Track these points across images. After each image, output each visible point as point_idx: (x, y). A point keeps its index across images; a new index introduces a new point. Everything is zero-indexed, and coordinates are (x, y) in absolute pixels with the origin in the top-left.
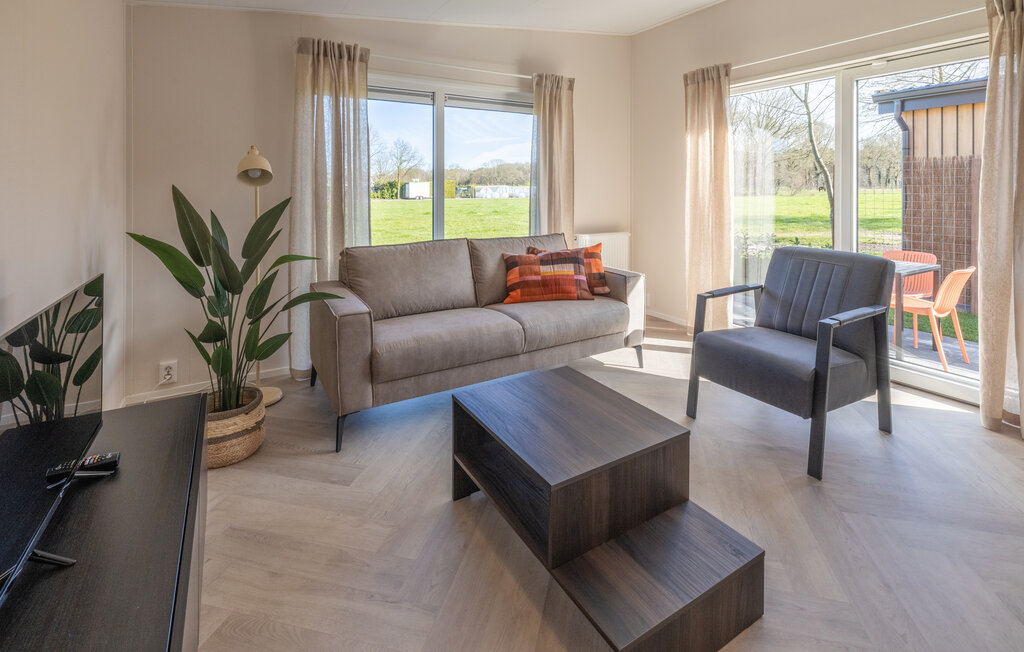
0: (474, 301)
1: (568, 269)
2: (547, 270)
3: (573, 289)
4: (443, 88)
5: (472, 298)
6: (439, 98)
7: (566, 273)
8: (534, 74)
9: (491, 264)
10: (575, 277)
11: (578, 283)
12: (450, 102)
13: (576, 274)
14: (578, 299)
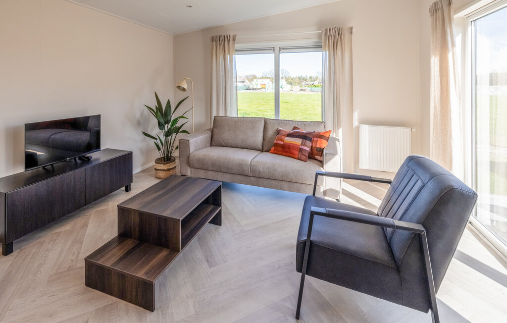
0: (261, 148)
1: (298, 141)
2: (288, 140)
3: (297, 153)
4: (277, 45)
5: (260, 146)
6: (277, 49)
7: (296, 143)
8: (323, 29)
9: (271, 132)
10: (301, 147)
11: (301, 150)
12: (282, 51)
13: (301, 145)
14: (298, 159)
